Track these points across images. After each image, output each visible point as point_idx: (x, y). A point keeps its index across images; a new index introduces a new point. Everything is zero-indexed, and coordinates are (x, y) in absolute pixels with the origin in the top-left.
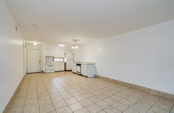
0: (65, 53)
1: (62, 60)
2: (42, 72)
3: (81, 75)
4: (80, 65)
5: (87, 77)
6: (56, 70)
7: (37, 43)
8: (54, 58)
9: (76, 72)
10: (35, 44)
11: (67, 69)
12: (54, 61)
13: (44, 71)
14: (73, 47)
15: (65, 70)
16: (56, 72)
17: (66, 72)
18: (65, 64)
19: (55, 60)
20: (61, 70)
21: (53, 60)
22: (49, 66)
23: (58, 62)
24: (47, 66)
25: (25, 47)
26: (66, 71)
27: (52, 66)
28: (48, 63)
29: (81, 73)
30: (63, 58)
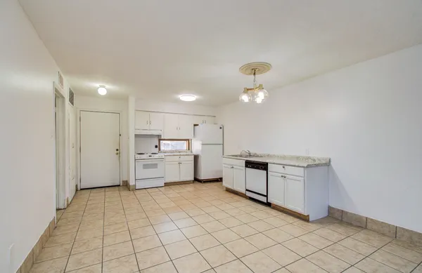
0: (195, 125)
1: (184, 145)
2: (126, 185)
3: (268, 204)
5: (305, 219)
6: (168, 180)
7: (108, 86)
8: (160, 140)
10: (102, 92)
11: (202, 176)
12: (162, 148)
13: (132, 183)
14: (245, 98)
15: (196, 180)
16: (167, 184)
17: (198, 185)
18: (196, 158)
19: (166, 146)
21: (156, 147)
22: (146, 166)
23: (173, 153)
24: (140, 165)
25: (71, 101)
26: (200, 181)
27: (155, 166)
28: (143, 157)
29: (267, 196)
30: (188, 140)
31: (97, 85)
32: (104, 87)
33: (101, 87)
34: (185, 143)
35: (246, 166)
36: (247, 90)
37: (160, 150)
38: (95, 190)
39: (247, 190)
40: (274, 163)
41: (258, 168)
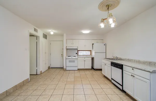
0: (93, 44)
4: (120, 67)
6: (79, 68)
7: (54, 31)
8: (78, 51)
9: (111, 79)
10: (52, 33)
13: (65, 68)
16: (78, 70)
18: (93, 59)
20: (86, 68)
21: (76, 54)
22: (70, 61)
24: (68, 61)
26: (94, 69)
27: (74, 61)
28: (69, 57)
29: (122, 86)
30: (90, 51)
31: (50, 31)
32: (53, 31)
33: (51, 31)
34: (89, 52)
35: (111, 65)
36: (103, 20)
37: (78, 55)
38: (54, 69)
39: (112, 79)
40: (126, 66)
41: (117, 67)
